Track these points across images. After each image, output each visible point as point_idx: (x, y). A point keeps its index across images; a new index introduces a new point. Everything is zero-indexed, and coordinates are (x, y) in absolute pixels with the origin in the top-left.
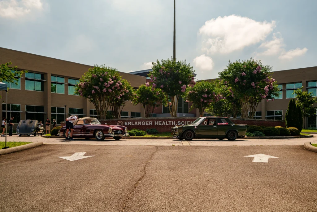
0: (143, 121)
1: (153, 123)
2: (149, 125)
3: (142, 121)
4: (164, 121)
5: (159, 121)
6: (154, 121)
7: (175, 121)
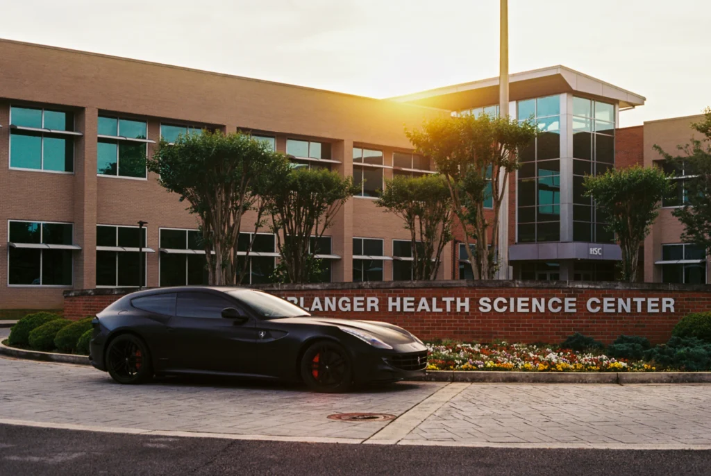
0: (343, 296)
3: (338, 296)
4: (423, 296)
5: (407, 296)
6: (387, 294)
7: (467, 296)
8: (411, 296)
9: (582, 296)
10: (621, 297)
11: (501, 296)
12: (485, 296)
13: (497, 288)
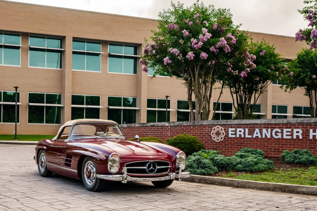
0: (276, 128)
1: (306, 134)
2: (292, 139)
3: (272, 128)
6: (309, 127)
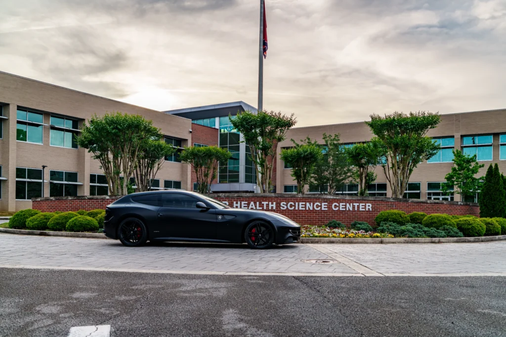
4: (251, 201)
5: (243, 201)
6: (233, 200)
7: (274, 201)
8: (246, 201)
9: (330, 202)
10: (348, 202)
11: (291, 201)
12: (283, 201)
13: (289, 197)
